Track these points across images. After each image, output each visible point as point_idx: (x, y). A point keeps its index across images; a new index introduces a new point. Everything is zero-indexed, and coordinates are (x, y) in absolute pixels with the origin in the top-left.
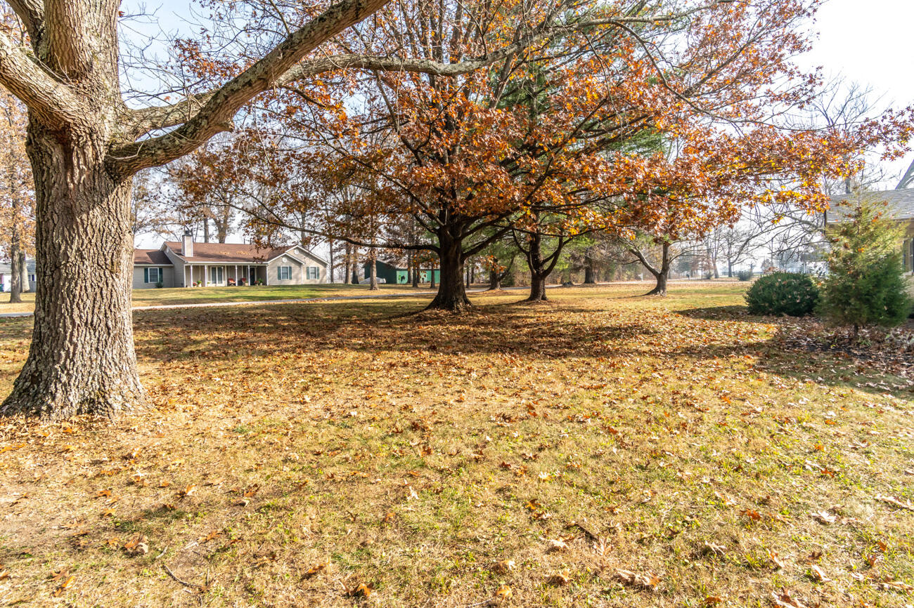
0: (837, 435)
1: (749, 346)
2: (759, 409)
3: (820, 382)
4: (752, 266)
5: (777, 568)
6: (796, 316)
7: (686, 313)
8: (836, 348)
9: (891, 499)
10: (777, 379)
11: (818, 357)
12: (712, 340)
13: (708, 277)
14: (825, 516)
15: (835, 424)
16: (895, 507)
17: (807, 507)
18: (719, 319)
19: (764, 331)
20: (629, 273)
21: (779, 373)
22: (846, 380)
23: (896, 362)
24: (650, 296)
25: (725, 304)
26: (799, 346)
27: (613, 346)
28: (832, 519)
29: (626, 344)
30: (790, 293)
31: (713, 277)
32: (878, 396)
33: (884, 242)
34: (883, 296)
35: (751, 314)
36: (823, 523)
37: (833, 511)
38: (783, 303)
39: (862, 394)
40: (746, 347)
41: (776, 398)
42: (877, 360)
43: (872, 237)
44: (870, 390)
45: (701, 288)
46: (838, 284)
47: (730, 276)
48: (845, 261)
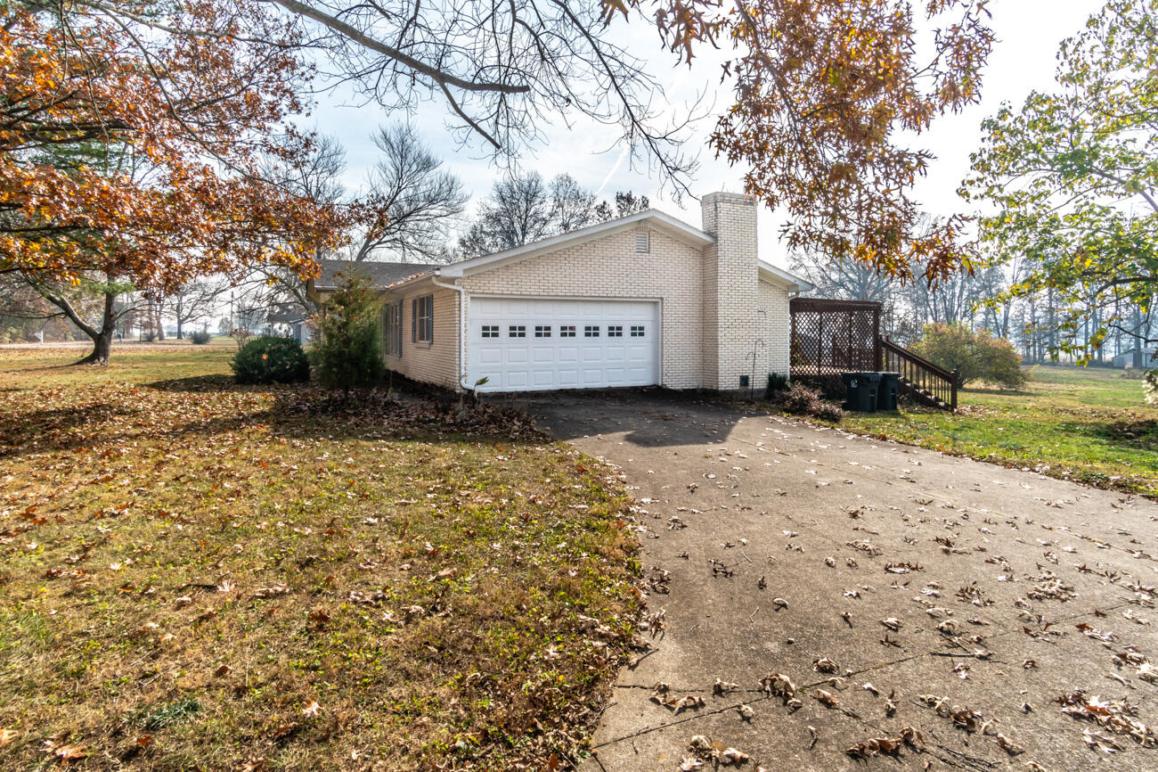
0: (360, 473)
1: (255, 416)
2: (295, 467)
3: (331, 439)
4: (206, 326)
5: (356, 553)
6: (286, 383)
7: (160, 386)
8: (333, 410)
9: (403, 501)
10: (297, 442)
11: (322, 418)
12: (212, 414)
13: (150, 339)
14: (371, 520)
15: (355, 467)
16: (405, 504)
17: (359, 519)
18: (205, 391)
19: (262, 400)
20: (14, 331)
21: (297, 437)
22: (350, 434)
23: (380, 416)
24: (84, 366)
25: (201, 374)
26: (301, 411)
27: (84, 433)
28: (376, 521)
29: (103, 429)
30: (280, 358)
31: (157, 338)
32: (375, 442)
33: (368, 312)
34: (367, 360)
35: (237, 383)
36: (371, 525)
37: (375, 517)
38: (273, 369)
39: (365, 443)
40: (253, 417)
41: (304, 457)
42: (365, 416)
43: (361, 308)
44: (368, 439)
45: (148, 354)
46: (334, 349)
47: (179, 337)
48: (339, 328)
